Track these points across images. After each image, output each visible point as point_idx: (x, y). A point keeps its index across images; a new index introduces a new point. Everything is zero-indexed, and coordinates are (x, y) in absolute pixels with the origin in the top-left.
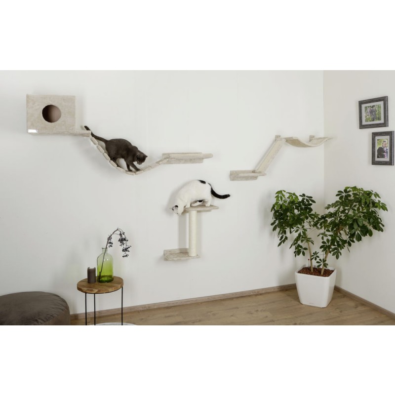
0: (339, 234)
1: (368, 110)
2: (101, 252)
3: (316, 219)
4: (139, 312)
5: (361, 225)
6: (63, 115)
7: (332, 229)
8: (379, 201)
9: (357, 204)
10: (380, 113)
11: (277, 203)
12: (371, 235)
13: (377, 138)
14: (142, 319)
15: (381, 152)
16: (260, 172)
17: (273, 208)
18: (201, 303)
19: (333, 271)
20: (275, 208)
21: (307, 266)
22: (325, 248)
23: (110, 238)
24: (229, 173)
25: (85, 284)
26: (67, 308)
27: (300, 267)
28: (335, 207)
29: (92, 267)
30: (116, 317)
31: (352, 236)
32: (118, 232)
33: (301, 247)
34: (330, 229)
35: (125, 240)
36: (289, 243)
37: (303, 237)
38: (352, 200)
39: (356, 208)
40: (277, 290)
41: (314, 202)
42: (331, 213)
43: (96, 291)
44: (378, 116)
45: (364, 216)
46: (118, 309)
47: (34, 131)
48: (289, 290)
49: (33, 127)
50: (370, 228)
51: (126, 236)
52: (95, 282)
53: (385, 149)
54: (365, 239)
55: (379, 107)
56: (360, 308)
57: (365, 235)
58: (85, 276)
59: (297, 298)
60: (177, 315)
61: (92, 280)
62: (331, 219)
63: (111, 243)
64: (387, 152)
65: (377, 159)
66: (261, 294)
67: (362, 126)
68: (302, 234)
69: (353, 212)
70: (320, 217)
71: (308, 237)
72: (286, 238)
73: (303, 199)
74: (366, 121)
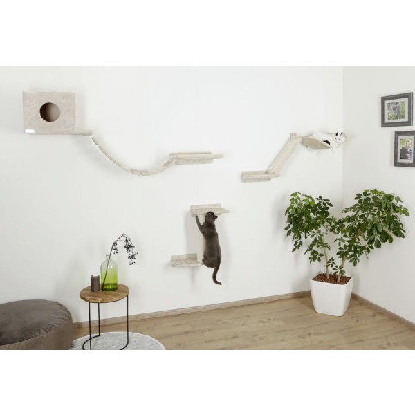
0: (357, 240)
1: (392, 107)
2: (105, 259)
3: (333, 224)
4: (145, 320)
5: (380, 231)
6: (62, 114)
7: (350, 235)
8: (401, 206)
9: (377, 208)
10: (404, 111)
11: (291, 207)
12: (391, 241)
13: (400, 137)
14: (149, 328)
15: (404, 153)
16: (273, 174)
17: (288, 211)
18: (211, 311)
19: (350, 278)
20: (290, 211)
21: (323, 273)
22: (342, 254)
23: (114, 244)
24: (241, 174)
25: (89, 292)
26: (70, 317)
27: (315, 274)
28: (354, 211)
29: (95, 275)
30: (121, 325)
31: (371, 242)
32: (124, 239)
33: (317, 253)
34: (348, 235)
35: (130, 246)
36: (304, 248)
37: (319, 242)
38: (372, 204)
39: (375, 213)
40: (290, 297)
41: (331, 205)
42: (350, 218)
43: (100, 300)
44: (401, 114)
45: (384, 221)
46: (123, 317)
47: (32, 131)
48: (304, 297)
49: (30, 126)
50: (391, 233)
51: (132, 242)
52: (99, 290)
53: (409, 150)
54: (385, 245)
55: (403, 104)
56: (378, 318)
57: (385, 241)
58: (89, 284)
59: (311, 306)
60: (186, 324)
61: (96, 288)
62: (348, 224)
63: (116, 249)
64: (410, 153)
65: (400, 161)
66: (274, 302)
67: (384, 125)
68: (318, 239)
69: (373, 217)
70: (337, 221)
71: (325, 242)
72: (301, 243)
73: (320, 202)
74: (389, 119)
